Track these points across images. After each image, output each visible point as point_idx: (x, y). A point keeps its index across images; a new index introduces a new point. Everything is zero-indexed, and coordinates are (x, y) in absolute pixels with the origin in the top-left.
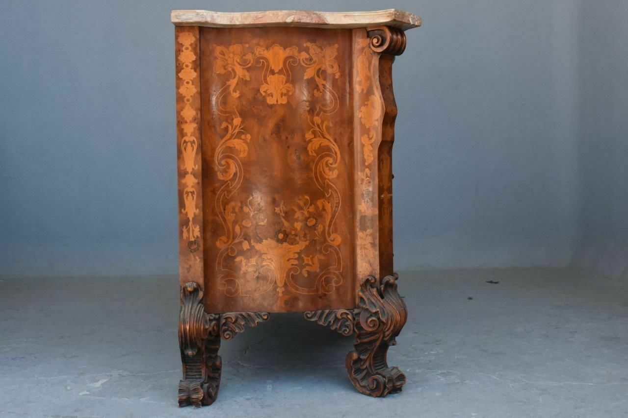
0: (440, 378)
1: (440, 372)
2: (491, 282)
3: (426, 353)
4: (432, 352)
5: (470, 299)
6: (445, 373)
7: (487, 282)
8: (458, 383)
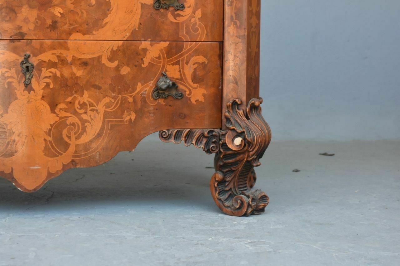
0: (248, 247)
1: (249, 241)
2: (325, 154)
3: (235, 223)
4: (242, 222)
5: (297, 171)
6: (254, 242)
7: (320, 154)
8: (270, 252)
